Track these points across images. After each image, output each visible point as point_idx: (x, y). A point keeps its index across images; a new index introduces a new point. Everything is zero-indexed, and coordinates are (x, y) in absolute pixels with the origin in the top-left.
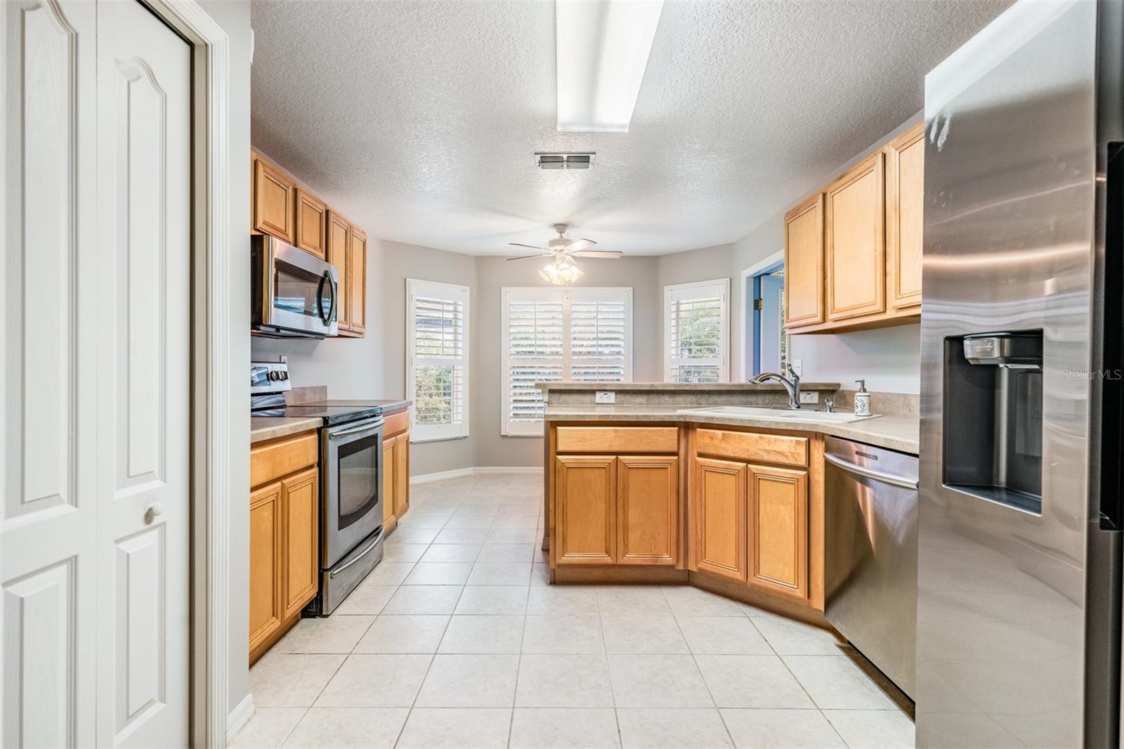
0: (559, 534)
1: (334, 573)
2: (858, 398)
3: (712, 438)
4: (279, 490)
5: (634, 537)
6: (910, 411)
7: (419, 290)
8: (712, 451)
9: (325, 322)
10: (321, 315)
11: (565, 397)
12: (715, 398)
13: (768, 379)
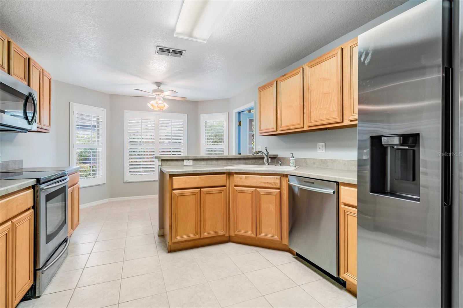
0: (174, 227)
1: (44, 270)
2: (291, 160)
3: (241, 178)
4: (10, 227)
5: (208, 224)
6: (307, 164)
7: (77, 108)
8: (241, 184)
9: (30, 123)
10: (27, 118)
11: (170, 163)
12: (234, 161)
13: (258, 153)
